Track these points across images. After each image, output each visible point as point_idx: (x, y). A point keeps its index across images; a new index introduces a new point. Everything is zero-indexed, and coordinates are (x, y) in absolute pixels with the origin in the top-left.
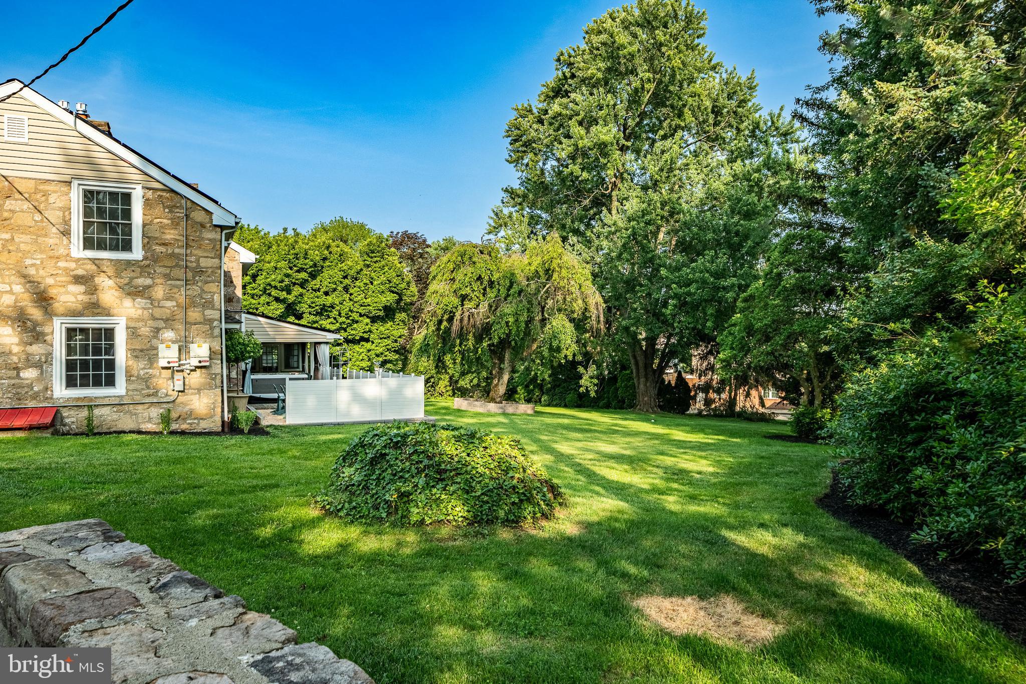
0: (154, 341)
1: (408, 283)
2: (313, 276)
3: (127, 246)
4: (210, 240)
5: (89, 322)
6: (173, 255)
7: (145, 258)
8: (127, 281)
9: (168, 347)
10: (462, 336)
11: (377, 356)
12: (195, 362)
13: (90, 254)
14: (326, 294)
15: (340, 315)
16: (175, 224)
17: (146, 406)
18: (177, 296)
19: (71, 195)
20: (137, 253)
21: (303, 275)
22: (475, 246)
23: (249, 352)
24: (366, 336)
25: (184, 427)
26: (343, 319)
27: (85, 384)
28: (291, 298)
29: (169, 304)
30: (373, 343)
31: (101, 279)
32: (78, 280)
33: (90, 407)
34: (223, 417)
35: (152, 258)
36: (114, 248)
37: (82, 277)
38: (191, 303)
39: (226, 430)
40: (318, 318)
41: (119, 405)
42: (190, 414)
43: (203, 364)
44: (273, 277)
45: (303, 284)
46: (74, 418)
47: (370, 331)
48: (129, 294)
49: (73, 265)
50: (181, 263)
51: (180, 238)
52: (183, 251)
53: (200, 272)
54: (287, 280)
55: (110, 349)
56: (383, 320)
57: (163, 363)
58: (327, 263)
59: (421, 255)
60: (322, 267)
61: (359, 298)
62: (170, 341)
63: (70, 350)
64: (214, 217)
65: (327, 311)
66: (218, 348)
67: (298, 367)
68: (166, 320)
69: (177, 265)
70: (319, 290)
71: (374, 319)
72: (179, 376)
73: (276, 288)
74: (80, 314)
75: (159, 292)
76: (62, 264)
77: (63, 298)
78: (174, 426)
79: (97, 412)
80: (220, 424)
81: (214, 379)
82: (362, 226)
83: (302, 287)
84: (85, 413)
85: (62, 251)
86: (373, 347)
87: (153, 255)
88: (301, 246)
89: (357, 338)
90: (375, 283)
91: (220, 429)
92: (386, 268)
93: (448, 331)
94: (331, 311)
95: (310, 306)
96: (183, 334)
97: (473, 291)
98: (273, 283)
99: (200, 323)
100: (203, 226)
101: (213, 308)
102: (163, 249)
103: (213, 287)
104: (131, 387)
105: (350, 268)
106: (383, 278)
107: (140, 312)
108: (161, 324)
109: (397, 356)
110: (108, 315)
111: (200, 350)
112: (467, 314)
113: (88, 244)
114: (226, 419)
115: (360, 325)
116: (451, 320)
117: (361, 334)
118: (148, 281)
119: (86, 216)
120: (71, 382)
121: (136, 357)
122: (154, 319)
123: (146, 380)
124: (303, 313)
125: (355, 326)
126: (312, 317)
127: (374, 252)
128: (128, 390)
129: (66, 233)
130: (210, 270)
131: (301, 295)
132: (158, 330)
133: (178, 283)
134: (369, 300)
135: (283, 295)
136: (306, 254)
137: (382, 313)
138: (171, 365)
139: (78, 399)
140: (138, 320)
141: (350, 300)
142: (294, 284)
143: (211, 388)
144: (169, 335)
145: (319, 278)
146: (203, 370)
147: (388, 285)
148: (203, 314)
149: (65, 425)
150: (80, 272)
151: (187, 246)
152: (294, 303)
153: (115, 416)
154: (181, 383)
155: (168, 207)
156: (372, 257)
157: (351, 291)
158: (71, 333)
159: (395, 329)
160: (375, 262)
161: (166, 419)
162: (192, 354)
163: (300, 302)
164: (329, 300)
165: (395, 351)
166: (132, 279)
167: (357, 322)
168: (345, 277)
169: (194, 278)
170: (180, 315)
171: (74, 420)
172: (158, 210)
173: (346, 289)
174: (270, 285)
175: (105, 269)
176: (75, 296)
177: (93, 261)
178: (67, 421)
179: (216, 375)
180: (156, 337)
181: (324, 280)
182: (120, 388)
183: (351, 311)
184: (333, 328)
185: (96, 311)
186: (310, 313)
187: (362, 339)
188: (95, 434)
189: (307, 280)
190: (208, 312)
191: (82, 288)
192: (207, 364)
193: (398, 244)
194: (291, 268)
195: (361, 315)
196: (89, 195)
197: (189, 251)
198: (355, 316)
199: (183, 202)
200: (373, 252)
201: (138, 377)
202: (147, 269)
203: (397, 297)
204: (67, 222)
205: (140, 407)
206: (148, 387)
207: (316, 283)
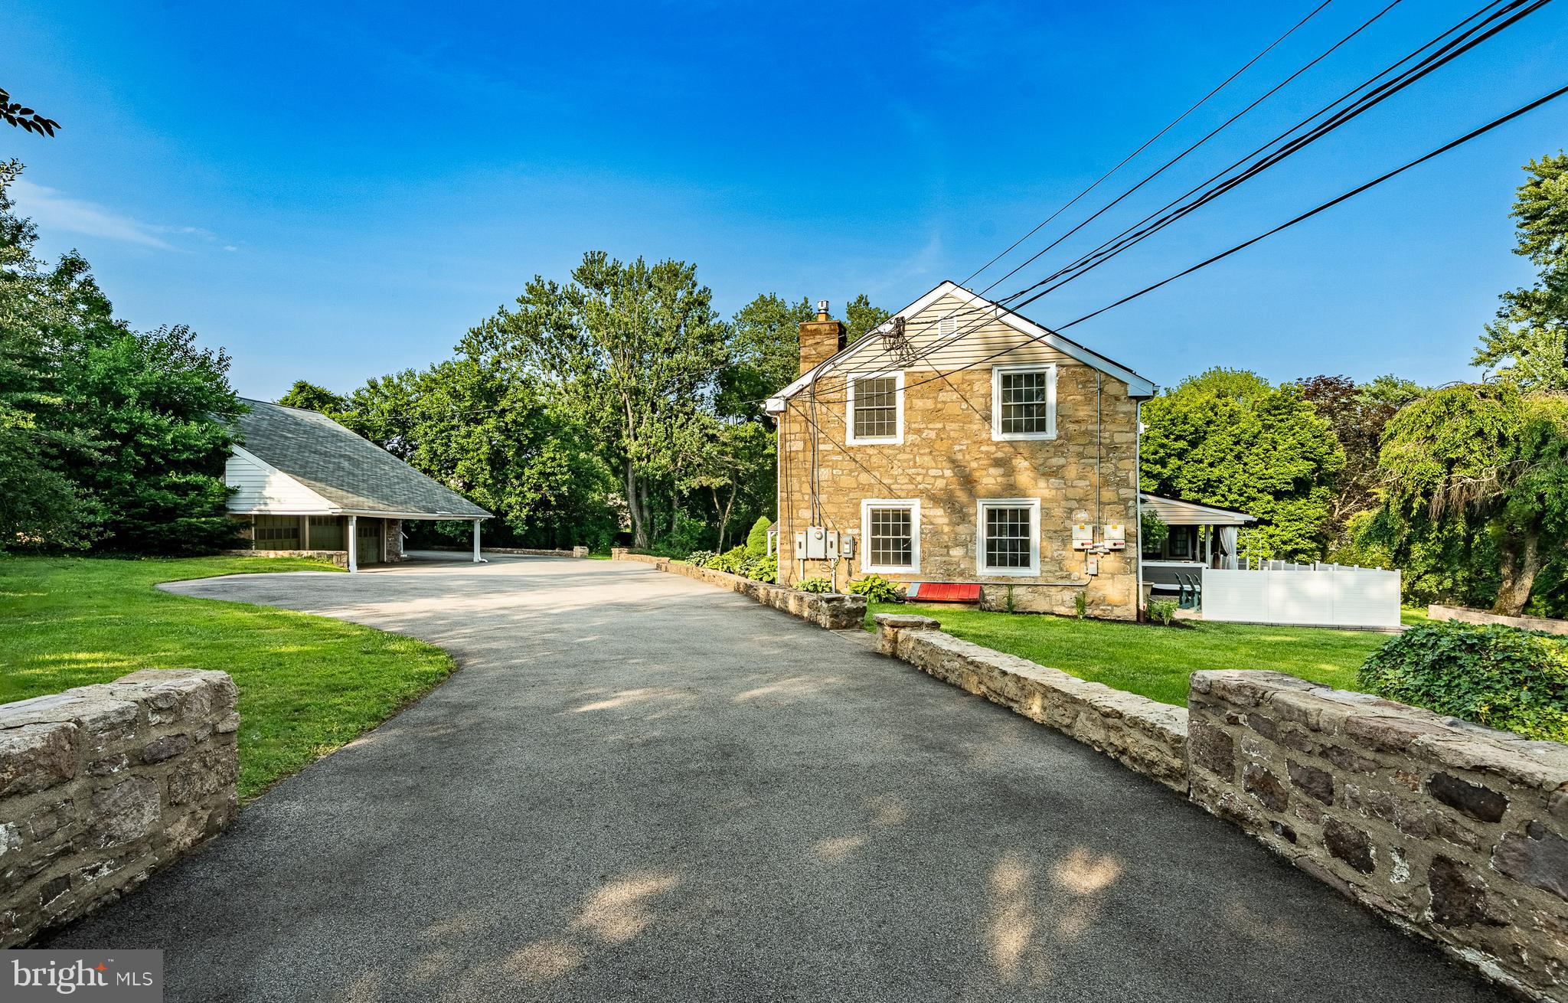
0: (1068, 523)
1: (1331, 446)
2: (1194, 444)
3: (1041, 427)
4: (1125, 413)
5: (1006, 503)
6: (1085, 433)
7: (1059, 437)
8: (1041, 461)
9: (1082, 528)
10: (1444, 517)
11: (1284, 543)
12: (1109, 545)
13: (1008, 437)
14: (1211, 465)
15: (1230, 490)
16: (1088, 401)
17: (1060, 588)
18: (1090, 475)
19: (992, 381)
20: (1051, 433)
21: (1182, 444)
22: (1472, 388)
23: (1154, 535)
24: (1267, 517)
25: (1097, 613)
26: (1236, 497)
27: (1003, 564)
28: (1166, 472)
29: (1082, 483)
30: (1277, 526)
31: (1018, 461)
32: (998, 463)
33: (1011, 587)
34: (1138, 606)
35: (1065, 437)
36: (1029, 429)
37: (1001, 459)
38: (1105, 482)
39: (1142, 619)
40: (1200, 495)
41: (1033, 586)
42: (1103, 600)
43: (1117, 547)
45: (1181, 455)
46: (994, 596)
47: (1273, 511)
48: (1043, 474)
49: (993, 449)
50: (1095, 440)
51: (1094, 414)
52: (1096, 427)
53: (1113, 448)
54: (1162, 451)
55: (1026, 530)
56: (1291, 496)
57: (1077, 545)
58: (1213, 427)
59: (1346, 407)
60: (1205, 432)
61: (1257, 468)
62: (1084, 522)
63: (991, 530)
64: (1129, 388)
65: (1212, 487)
66: (1133, 530)
67: (1187, 555)
68: (1079, 501)
69: (1090, 443)
70: (1201, 461)
71: (1278, 495)
72: (1091, 558)
73: (1148, 461)
74: (1000, 496)
75: (1072, 472)
76: (984, 448)
77: (985, 480)
78: (1088, 611)
79: (1016, 591)
80: (1135, 612)
81: (1127, 563)
82: (1248, 376)
83: (1180, 459)
84: (1004, 591)
85: (984, 436)
86: (1277, 531)
87: (1066, 434)
88: (1181, 408)
89: (1255, 520)
90: (1280, 448)
91: (1135, 619)
92: (1297, 428)
93: (1424, 511)
94: (1218, 487)
95: (1190, 482)
96: (1096, 514)
97: (1472, 452)
99: (1114, 503)
100: (1117, 399)
101: (1128, 486)
102: (1076, 427)
103: (1127, 464)
104: (1046, 568)
105: (1244, 432)
106: (1291, 441)
107: (1054, 492)
108: (1074, 505)
109: (1314, 545)
110: (1023, 497)
111: (1115, 532)
112: (1457, 486)
113: (1006, 427)
114: (1141, 608)
115: (1258, 503)
116: (1427, 494)
117: (1261, 516)
118: (1062, 461)
119: (1004, 400)
120: (991, 561)
121: (1050, 538)
122: (1067, 499)
123: (1059, 562)
124: (1181, 490)
125: (1251, 504)
126: (1194, 494)
127: (1279, 407)
128: (1042, 572)
129: (987, 418)
130: (1125, 446)
131: (1179, 468)
132: (1071, 510)
133: (1091, 461)
134: (1270, 471)
135: (1158, 468)
136: (1186, 417)
137: (1291, 488)
138: (1085, 547)
139: (998, 578)
140: (1052, 500)
141: (1245, 471)
142: (1170, 456)
143: (1125, 573)
144: (1082, 515)
145: (1201, 446)
146: (1117, 554)
147: (1299, 450)
148: (1118, 493)
149: (986, 602)
150: (1000, 455)
151: (1101, 421)
152: (1169, 478)
153: (1030, 597)
154: (1095, 566)
155: (1081, 383)
156: (1275, 415)
157: (1245, 460)
158: (991, 515)
159: (1311, 509)
160: (1282, 420)
161: (1081, 603)
162: (1106, 536)
163: (1177, 477)
164: (1216, 472)
165: (1310, 538)
166: (1046, 459)
167: (1254, 499)
168: (1236, 443)
169: (1108, 454)
170: (1094, 495)
171: (993, 597)
172: (1071, 387)
173: (1238, 457)
175: (1021, 451)
176: (995, 478)
177: (1011, 443)
178: (988, 598)
179: (1131, 559)
180: (1069, 518)
181: (1207, 450)
182: (1035, 569)
183: (1245, 485)
185: (1014, 492)
186: (1190, 490)
187: (1261, 521)
188: (1015, 613)
189: (1187, 450)
190: (1122, 491)
191: (1001, 471)
192: (1123, 547)
193: (1312, 394)
194: (1167, 437)
195: (1259, 491)
196: (1006, 380)
197: (1102, 427)
198: (1252, 492)
199: (1097, 375)
200: (1277, 408)
201: (1052, 559)
202: (1061, 449)
203: (1315, 465)
204: (988, 408)
205: (1053, 589)
206: (1061, 569)
207: (1197, 453)
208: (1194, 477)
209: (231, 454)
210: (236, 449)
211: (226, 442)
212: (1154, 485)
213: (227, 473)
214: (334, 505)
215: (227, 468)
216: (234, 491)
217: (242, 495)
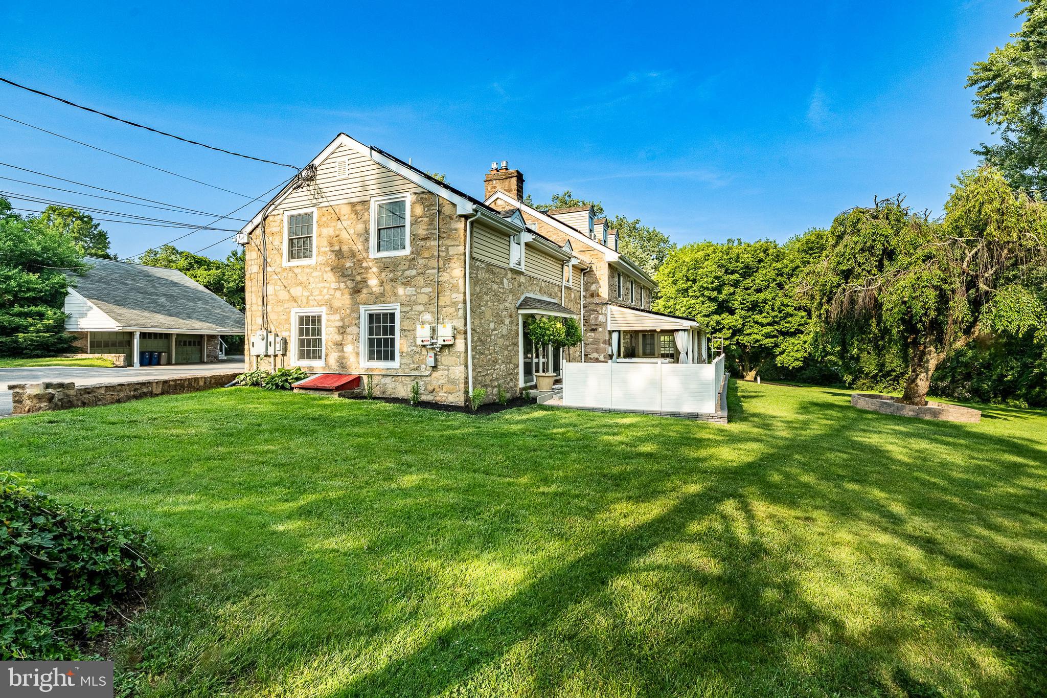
3: (401, 245)
5: (381, 309)
7: (412, 253)
8: (400, 273)
9: (423, 327)
12: (441, 341)
15: (773, 310)
17: (413, 379)
19: (371, 210)
20: (407, 249)
21: (736, 276)
26: (776, 313)
27: (379, 358)
28: (722, 297)
31: (387, 273)
36: (393, 247)
41: (396, 376)
42: (441, 388)
43: (447, 343)
44: (706, 280)
45: (736, 284)
49: (371, 264)
55: (392, 330)
57: (420, 341)
60: (758, 268)
62: (426, 322)
63: (371, 331)
68: (425, 305)
72: (431, 353)
73: (707, 288)
74: (376, 303)
76: (365, 265)
77: (365, 291)
79: (385, 380)
80: (464, 398)
81: (460, 357)
85: (366, 255)
89: (792, 330)
91: (460, 405)
95: (742, 303)
96: (435, 316)
98: (705, 285)
104: (402, 362)
108: (421, 309)
112: (847, 293)
114: (469, 394)
117: (797, 327)
118: (415, 272)
119: (378, 225)
120: (371, 356)
121: (406, 336)
122: (417, 304)
123: (412, 356)
125: (790, 319)
129: (367, 240)
132: (419, 314)
138: (425, 343)
139: (377, 369)
140: (407, 305)
143: (457, 366)
144: (426, 317)
150: (375, 269)
152: (727, 301)
153: (393, 386)
156: (811, 254)
158: (371, 318)
162: (439, 334)
167: (791, 315)
173: (780, 286)
174: (703, 287)
175: (388, 265)
176: (372, 288)
177: (382, 259)
179: (460, 353)
180: (418, 320)
181: (759, 279)
182: (398, 362)
184: (765, 321)
186: (742, 309)
191: (376, 282)
192: (452, 343)
196: (381, 208)
198: (790, 310)
201: (406, 353)
202: (413, 262)
204: (368, 232)
205: (410, 380)
206: (412, 363)
207: (748, 282)
208: (744, 300)
209: (67, 293)
210: (70, 290)
211: (63, 286)
212: (713, 306)
213: (66, 305)
214: (119, 324)
215: (66, 302)
216: (69, 317)
217: (73, 319)
